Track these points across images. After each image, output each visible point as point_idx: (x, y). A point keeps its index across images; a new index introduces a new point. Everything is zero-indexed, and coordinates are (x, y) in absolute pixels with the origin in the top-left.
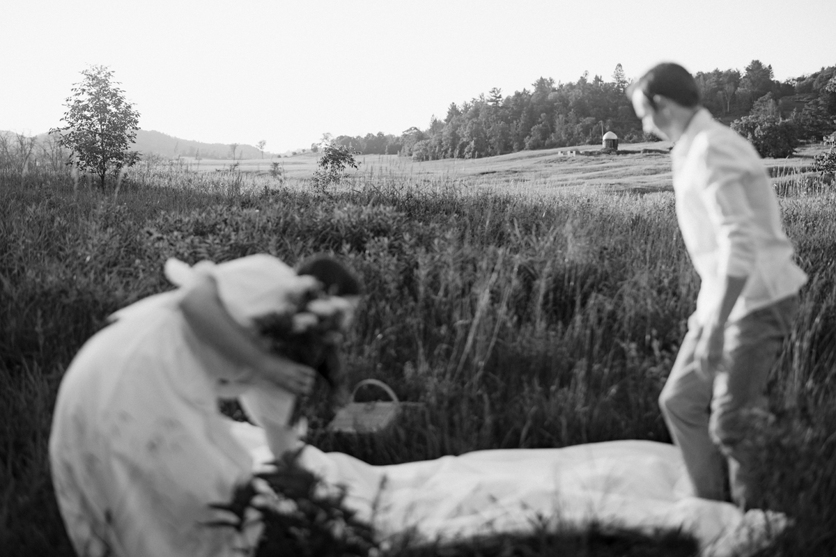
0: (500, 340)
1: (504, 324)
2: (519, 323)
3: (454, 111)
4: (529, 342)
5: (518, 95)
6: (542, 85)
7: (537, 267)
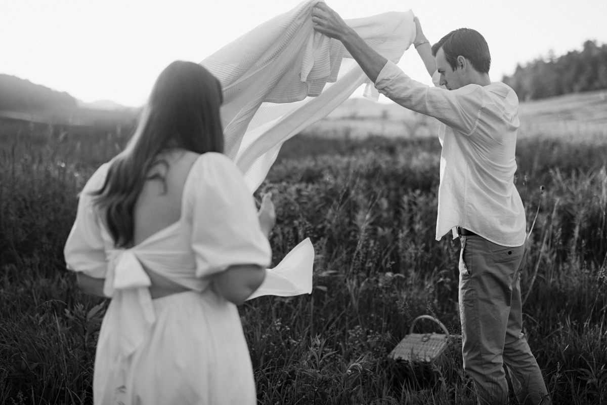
0: (542, 276)
1: (544, 260)
2: (557, 261)
3: (519, 68)
4: (566, 279)
5: (569, 54)
6: (589, 45)
7: (575, 208)
